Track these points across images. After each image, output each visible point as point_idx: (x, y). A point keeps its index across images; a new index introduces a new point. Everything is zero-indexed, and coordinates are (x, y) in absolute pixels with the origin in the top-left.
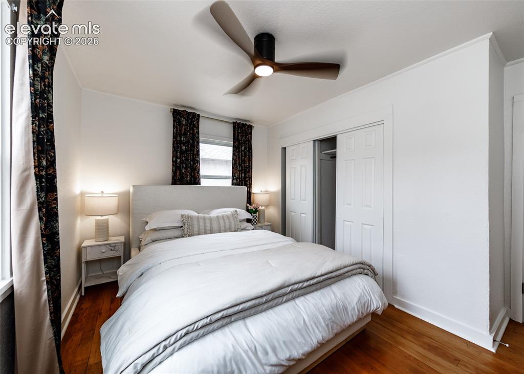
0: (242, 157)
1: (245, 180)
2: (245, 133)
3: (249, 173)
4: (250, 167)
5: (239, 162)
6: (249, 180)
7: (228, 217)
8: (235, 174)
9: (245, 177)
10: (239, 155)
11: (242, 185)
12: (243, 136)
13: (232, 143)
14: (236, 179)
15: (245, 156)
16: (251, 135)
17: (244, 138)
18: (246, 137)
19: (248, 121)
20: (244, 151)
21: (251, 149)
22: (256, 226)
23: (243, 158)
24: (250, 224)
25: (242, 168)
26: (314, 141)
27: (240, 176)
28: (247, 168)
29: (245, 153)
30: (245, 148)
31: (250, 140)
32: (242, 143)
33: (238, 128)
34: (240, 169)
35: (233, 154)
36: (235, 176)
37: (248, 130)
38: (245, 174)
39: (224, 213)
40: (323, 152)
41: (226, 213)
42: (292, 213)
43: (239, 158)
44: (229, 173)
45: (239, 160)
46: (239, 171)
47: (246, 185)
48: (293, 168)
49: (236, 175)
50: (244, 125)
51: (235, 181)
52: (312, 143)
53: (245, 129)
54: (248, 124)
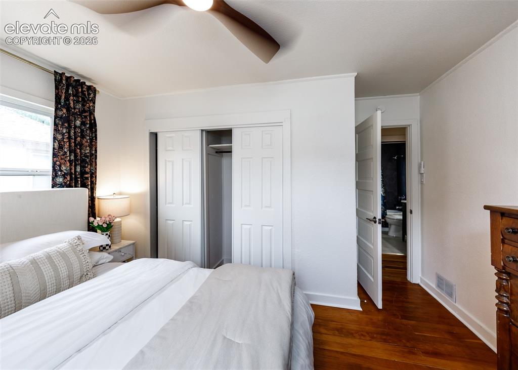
0: (76, 138)
1: (82, 177)
2: (83, 99)
3: (91, 165)
4: (93, 156)
5: (70, 146)
6: (92, 177)
7: (63, 255)
8: (60, 166)
9: (83, 173)
10: (69, 133)
11: (76, 187)
12: (78, 102)
13: (54, 109)
14: (64, 176)
15: (83, 137)
16: (94, 103)
17: (79, 106)
18: (83, 105)
19: (89, 80)
20: (79, 127)
21: (93, 126)
22: (110, 251)
23: (79, 139)
24: (105, 254)
25: (76, 156)
26: (202, 130)
27: (73, 171)
28: (87, 157)
29: (82, 131)
30: (83, 123)
31: (92, 112)
32: (74, 114)
33: (68, 86)
34: (72, 158)
35: (56, 130)
36: (61, 171)
37: (89, 94)
38: (83, 167)
39: (47, 250)
40: (210, 146)
41: (54, 248)
42: (169, 222)
43: (69, 138)
44: (46, 164)
45: (70, 141)
46: (70, 161)
47: (84, 185)
48: (169, 161)
49: (64, 168)
50: (79, 84)
51: (60, 180)
52: (199, 133)
53: (82, 91)
54: (88, 84)
